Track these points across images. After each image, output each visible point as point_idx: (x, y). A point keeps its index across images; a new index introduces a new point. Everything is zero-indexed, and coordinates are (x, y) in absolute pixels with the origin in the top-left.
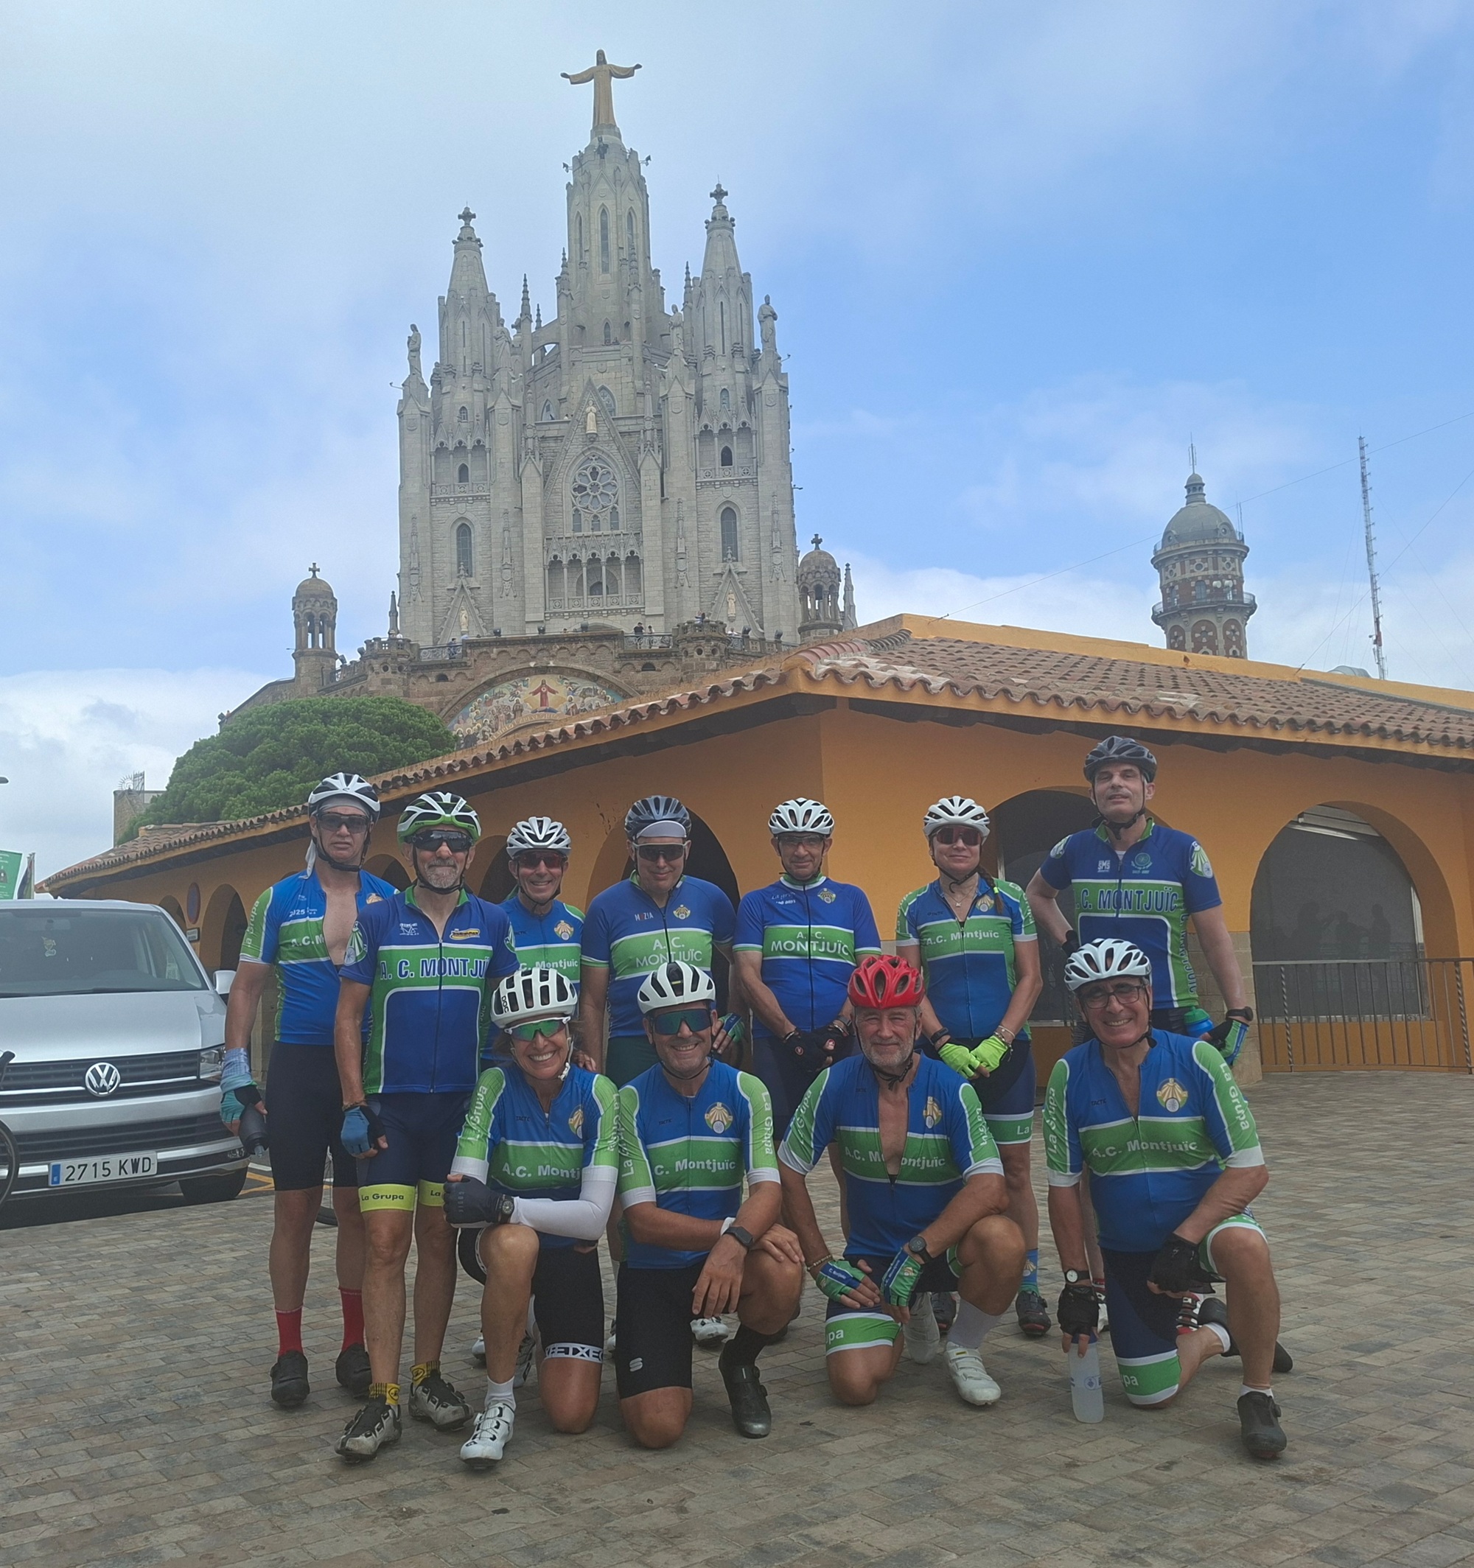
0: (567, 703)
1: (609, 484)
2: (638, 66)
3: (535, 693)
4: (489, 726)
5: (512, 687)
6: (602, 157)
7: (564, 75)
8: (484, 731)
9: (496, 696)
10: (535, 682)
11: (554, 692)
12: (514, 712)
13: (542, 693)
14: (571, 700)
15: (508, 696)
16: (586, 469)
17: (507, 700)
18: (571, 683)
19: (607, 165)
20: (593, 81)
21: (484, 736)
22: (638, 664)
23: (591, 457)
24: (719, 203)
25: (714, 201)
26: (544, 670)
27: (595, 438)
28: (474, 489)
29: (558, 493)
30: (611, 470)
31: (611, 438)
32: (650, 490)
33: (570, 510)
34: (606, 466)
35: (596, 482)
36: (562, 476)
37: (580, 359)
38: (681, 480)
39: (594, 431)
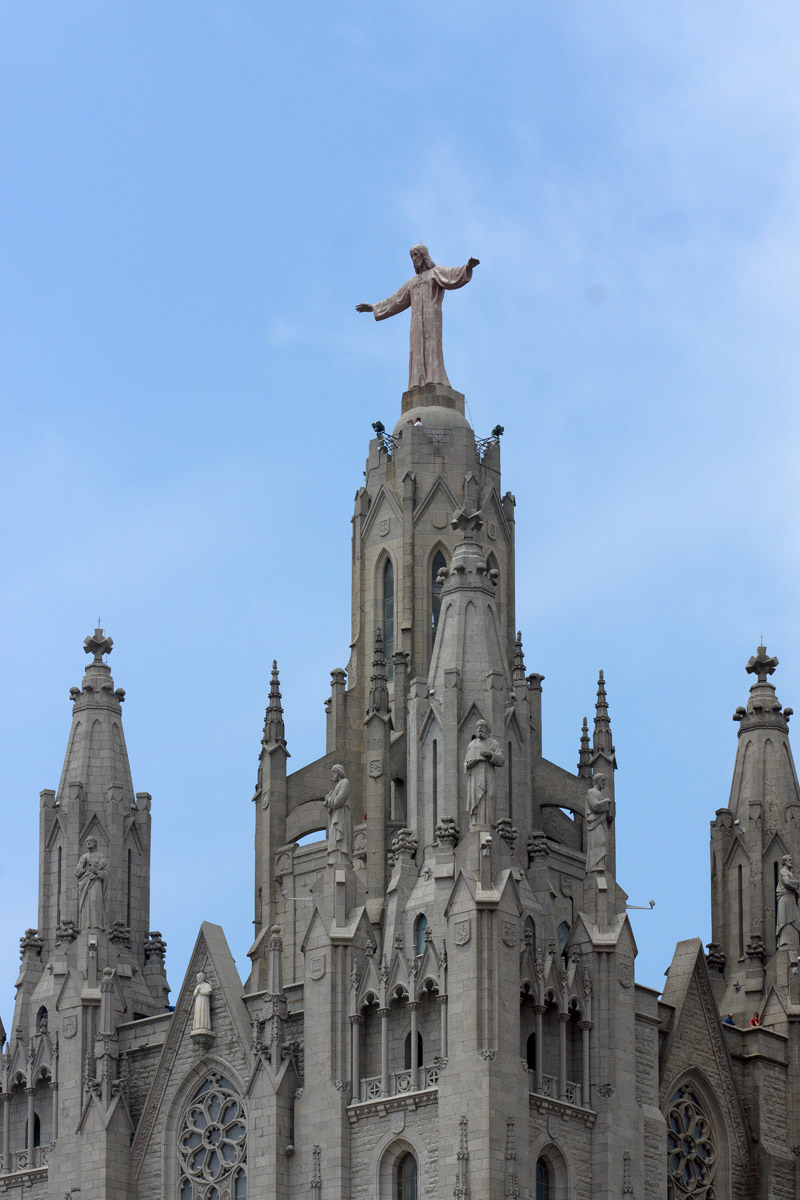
2: (474, 263)
7: (363, 308)
16: (201, 1101)
20: (410, 307)
23: (209, 1078)
27: (207, 1042)
28: (38, 1159)
29: (156, 1152)
30: (235, 1097)
31: (235, 1039)
32: (262, 1136)
33: (175, 1181)
34: (230, 1092)
35: (215, 1123)
36: (164, 1118)
37: (290, 870)
38: (320, 1107)
39: (203, 1031)
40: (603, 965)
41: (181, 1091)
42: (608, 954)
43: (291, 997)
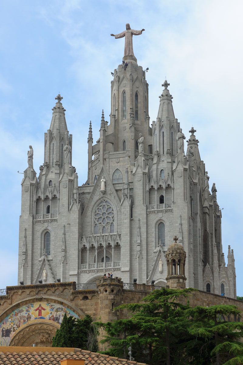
0: (50, 314)
1: (111, 212)
2: (143, 30)
3: (36, 310)
4: (16, 325)
5: (27, 307)
6: (125, 70)
7: (112, 35)
8: (14, 328)
9: (20, 312)
10: (36, 305)
11: (44, 309)
12: (27, 319)
13: (39, 310)
14: (51, 313)
15: (25, 312)
16: (101, 206)
17: (24, 314)
18: (52, 306)
19: (127, 73)
20: (125, 37)
21: (14, 329)
22: (81, 297)
23: (103, 201)
24: (166, 89)
25: (164, 88)
26: (41, 300)
27: (104, 193)
28: (52, 216)
29: (88, 217)
30: (111, 206)
31: (112, 193)
32: (125, 215)
33: (93, 224)
34: (109, 205)
35: (105, 212)
36: (90, 209)
37: (108, 157)
38: (140, 210)
39: (103, 190)
40: (195, 187)
41: (95, 203)
42: (196, 185)
43: (130, 184)
